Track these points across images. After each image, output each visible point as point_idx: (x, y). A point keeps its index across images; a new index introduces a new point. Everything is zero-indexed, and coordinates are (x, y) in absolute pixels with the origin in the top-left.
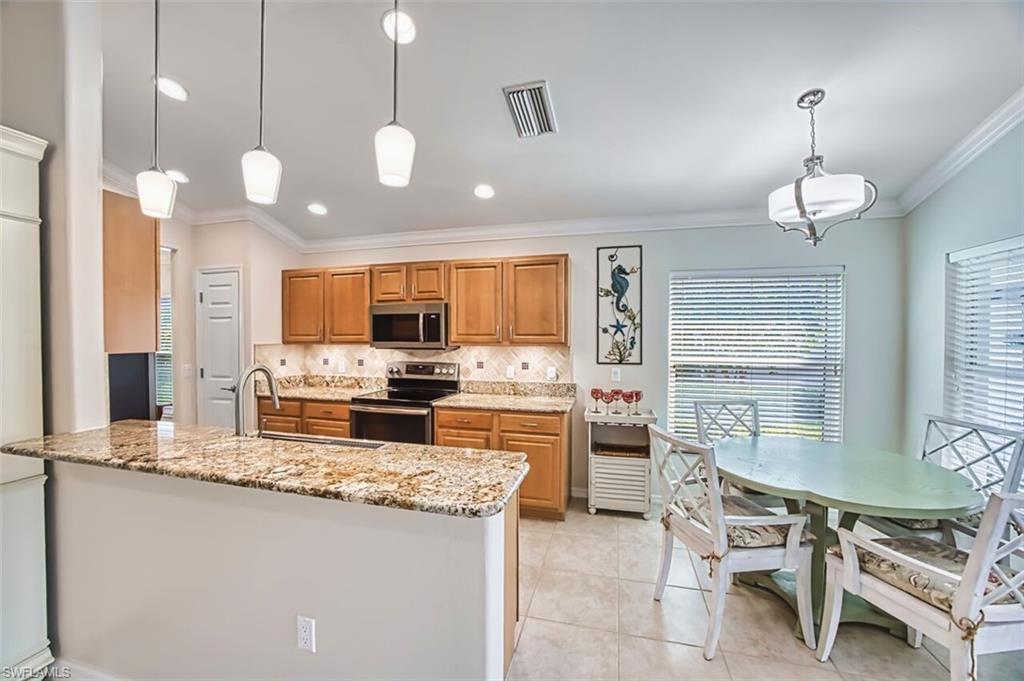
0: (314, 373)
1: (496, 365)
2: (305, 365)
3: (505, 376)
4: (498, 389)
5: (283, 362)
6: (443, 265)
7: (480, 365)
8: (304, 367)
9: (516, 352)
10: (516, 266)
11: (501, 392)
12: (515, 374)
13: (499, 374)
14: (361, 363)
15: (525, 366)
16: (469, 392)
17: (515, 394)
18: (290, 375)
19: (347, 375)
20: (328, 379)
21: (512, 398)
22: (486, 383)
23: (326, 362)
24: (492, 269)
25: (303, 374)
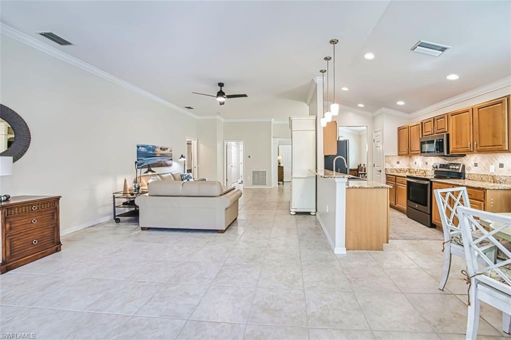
0: (412, 168)
1: (484, 166)
2: (409, 164)
3: (489, 171)
4: (484, 178)
5: (398, 163)
6: (446, 115)
7: (476, 165)
8: (409, 165)
9: (496, 157)
10: (479, 109)
11: (486, 180)
12: (495, 170)
13: (486, 170)
14: (427, 163)
15: (501, 166)
16: (469, 179)
17: (494, 182)
18: (402, 168)
19: (422, 169)
20: (416, 170)
21: (492, 184)
22: (478, 174)
23: (416, 163)
24: (467, 113)
25: (409, 168)
